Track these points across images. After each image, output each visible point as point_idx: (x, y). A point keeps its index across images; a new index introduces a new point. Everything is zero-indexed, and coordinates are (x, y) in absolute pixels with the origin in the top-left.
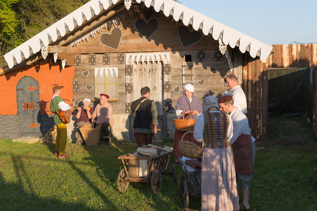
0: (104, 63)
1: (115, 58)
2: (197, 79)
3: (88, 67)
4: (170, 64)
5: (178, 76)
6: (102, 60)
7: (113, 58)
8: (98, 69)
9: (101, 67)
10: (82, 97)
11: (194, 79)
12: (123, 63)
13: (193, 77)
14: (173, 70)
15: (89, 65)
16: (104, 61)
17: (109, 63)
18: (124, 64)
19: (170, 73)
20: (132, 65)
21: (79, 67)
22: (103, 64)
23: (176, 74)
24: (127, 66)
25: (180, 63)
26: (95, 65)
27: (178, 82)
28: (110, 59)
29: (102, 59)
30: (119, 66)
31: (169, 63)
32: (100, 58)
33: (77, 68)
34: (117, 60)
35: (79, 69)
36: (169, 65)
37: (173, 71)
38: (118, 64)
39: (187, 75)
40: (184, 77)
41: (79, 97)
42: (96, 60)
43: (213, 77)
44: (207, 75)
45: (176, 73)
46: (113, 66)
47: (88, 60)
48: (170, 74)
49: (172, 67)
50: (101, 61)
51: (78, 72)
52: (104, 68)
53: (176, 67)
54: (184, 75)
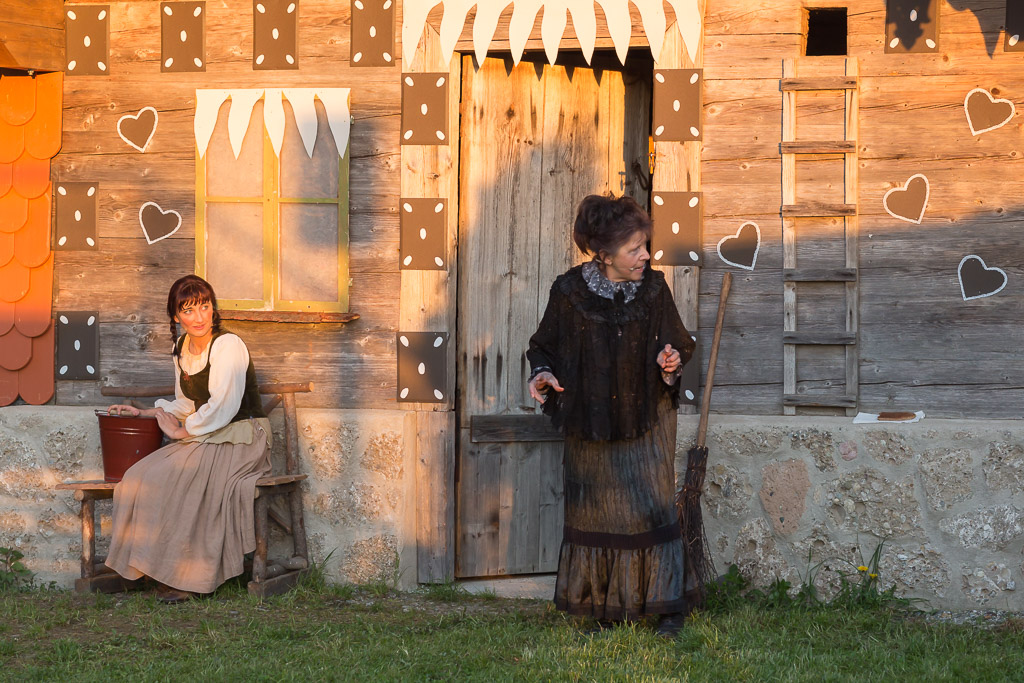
0: (260, 60)
1: (334, 22)
2: (881, 176)
3: (154, 83)
4: (700, 72)
5: (751, 155)
6: (244, 35)
7: (318, 23)
8: (220, 95)
9: (239, 85)
10: (110, 287)
11: (860, 179)
12: (387, 57)
13: (852, 161)
14: (719, 109)
15: (164, 69)
16: (260, 42)
17: (290, 59)
18: (391, 64)
19: (694, 131)
20: (446, 76)
21: (98, 87)
22: (256, 67)
23: (735, 141)
24: (409, 82)
25: (768, 65)
26: (202, 69)
27: (747, 195)
28: (303, 33)
29: (247, 33)
30: (362, 79)
31: (693, 59)
32: (235, 22)
33: (82, 92)
34: (343, 40)
35: (95, 96)
36: (694, 79)
37: (720, 120)
38: (353, 64)
39: (811, 145)
40: (789, 160)
41: (96, 288)
42: (209, 40)
43: (988, 164)
44: (949, 147)
45: (735, 136)
46: (318, 78)
47: (155, 39)
48: (699, 138)
49: (712, 88)
50: (241, 44)
51: (90, 119)
52: (254, 94)
53: (742, 90)
54: (791, 148)
